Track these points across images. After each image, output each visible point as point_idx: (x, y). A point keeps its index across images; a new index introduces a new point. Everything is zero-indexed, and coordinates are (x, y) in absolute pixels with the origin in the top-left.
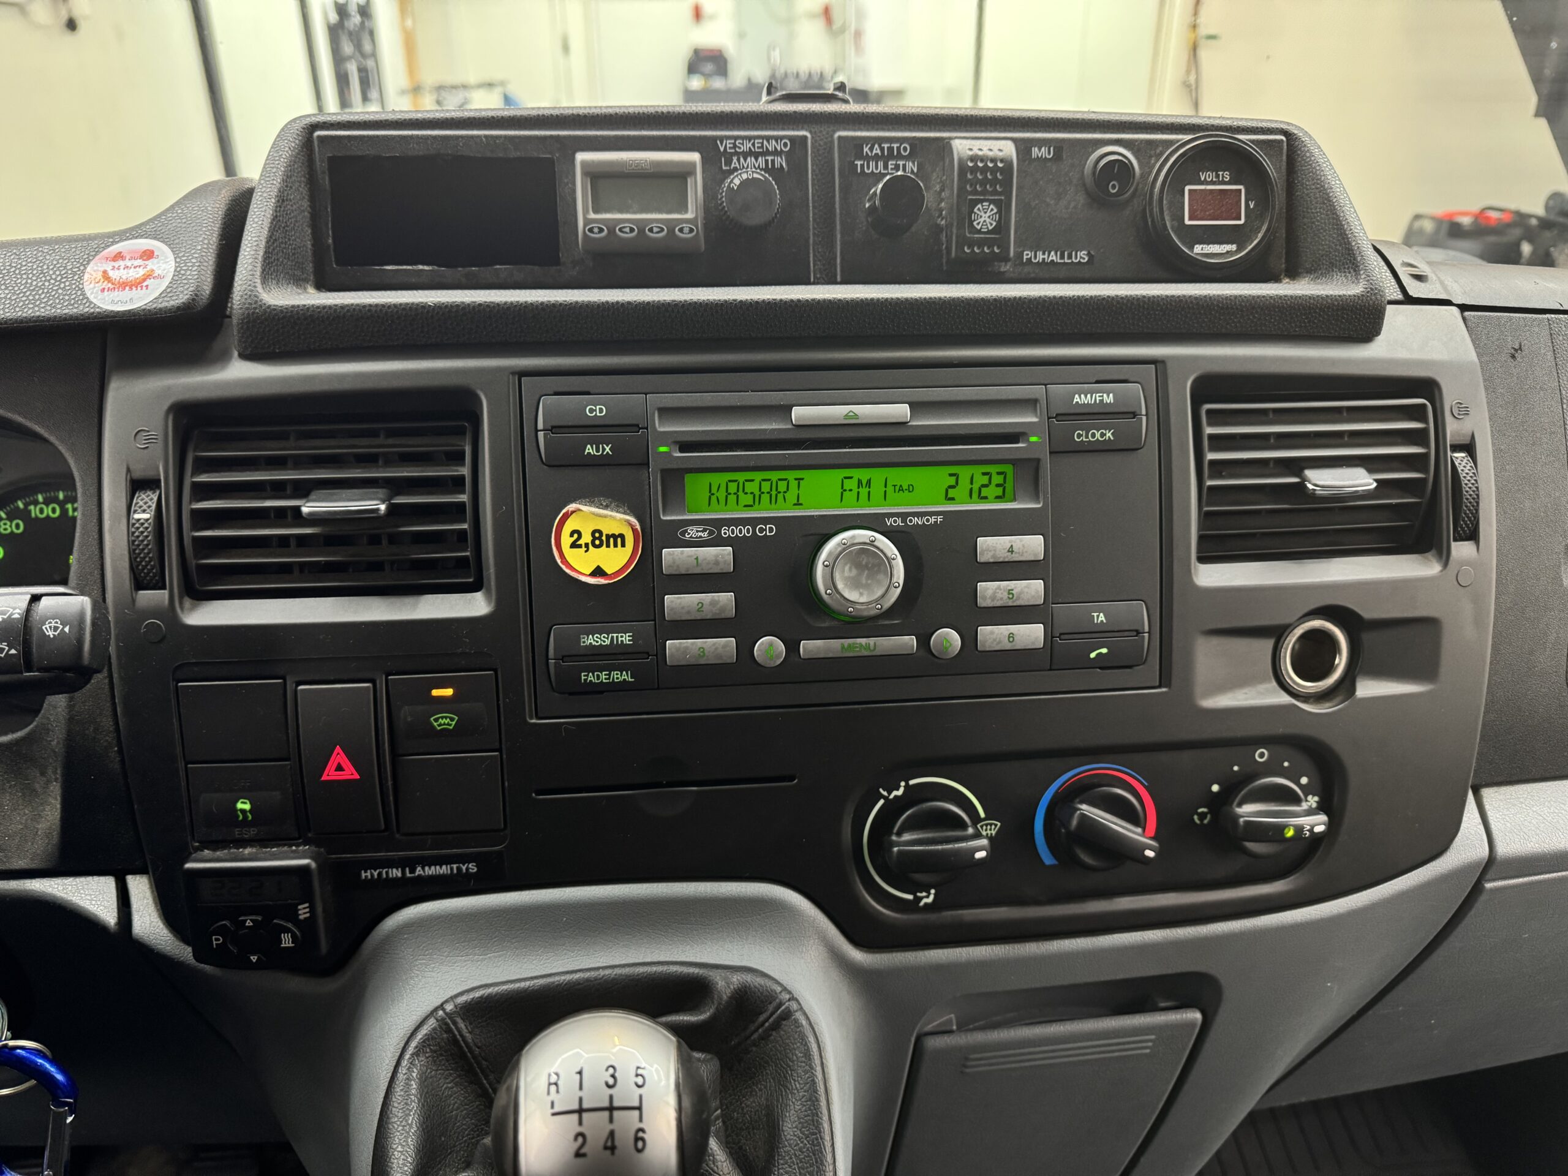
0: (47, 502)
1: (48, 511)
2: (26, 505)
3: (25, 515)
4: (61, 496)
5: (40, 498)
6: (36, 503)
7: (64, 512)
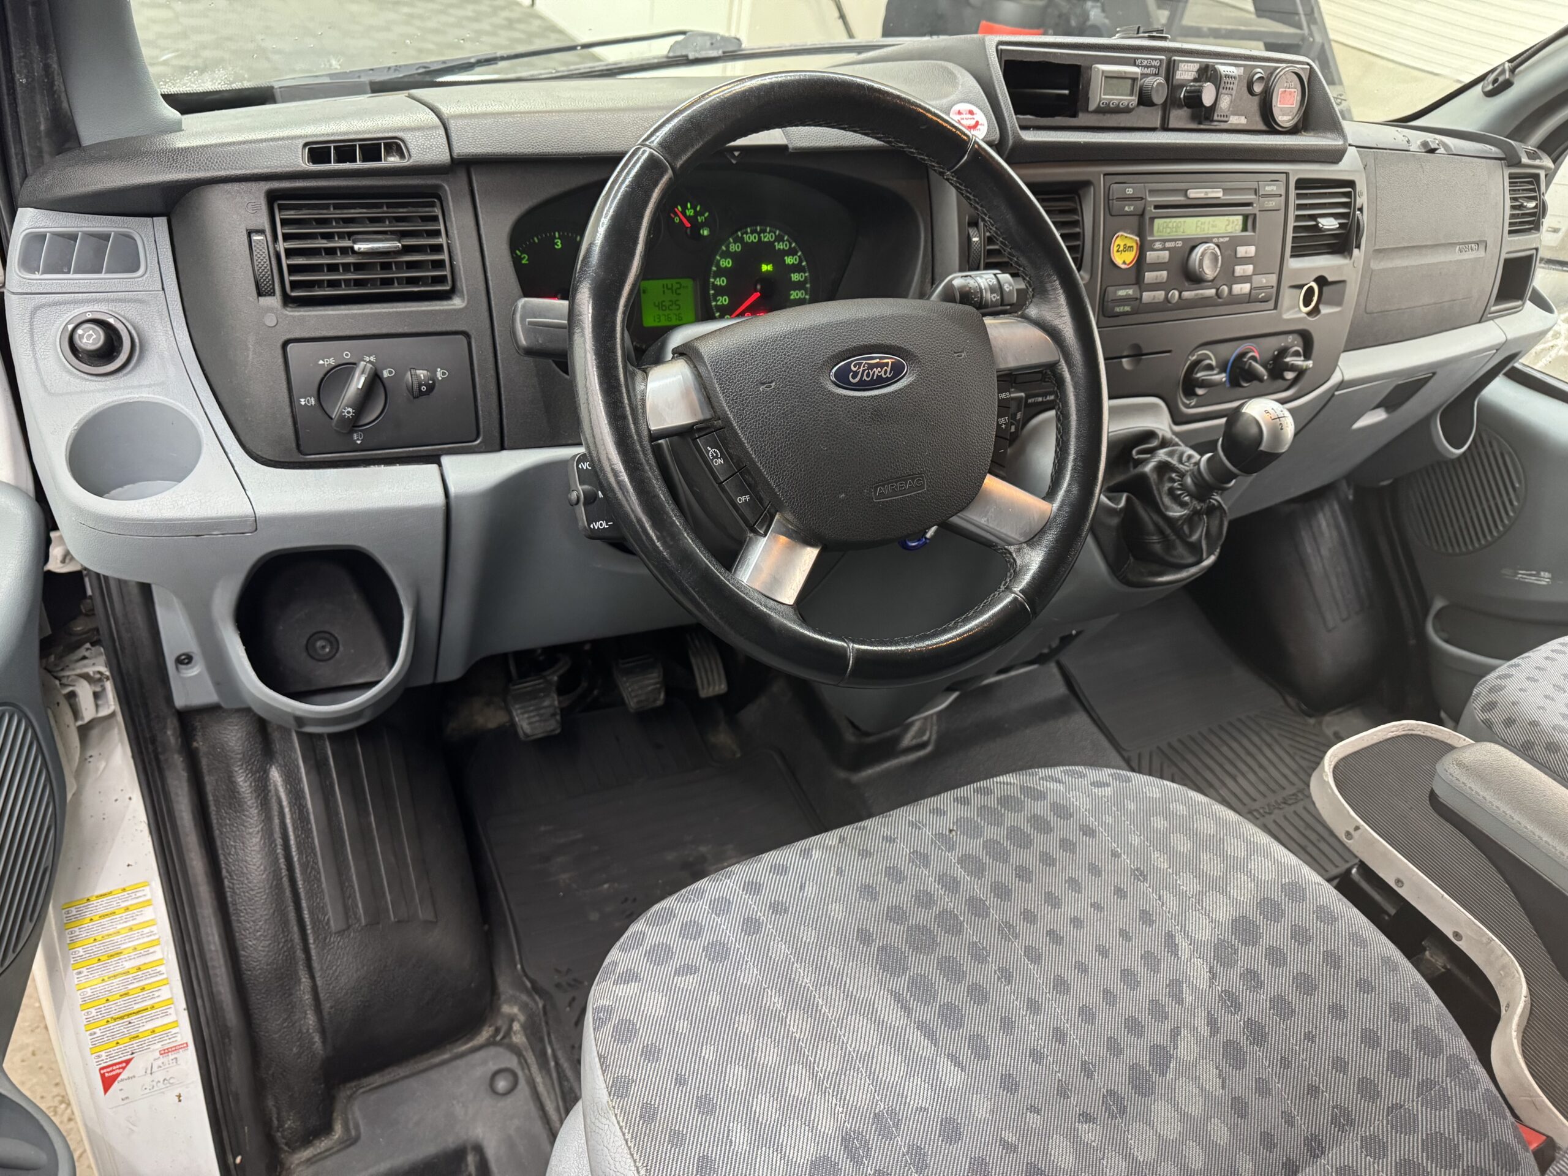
0: (752, 233)
1: (752, 238)
2: (742, 234)
3: (741, 240)
4: (758, 228)
5: (749, 230)
6: (747, 233)
7: (760, 238)
